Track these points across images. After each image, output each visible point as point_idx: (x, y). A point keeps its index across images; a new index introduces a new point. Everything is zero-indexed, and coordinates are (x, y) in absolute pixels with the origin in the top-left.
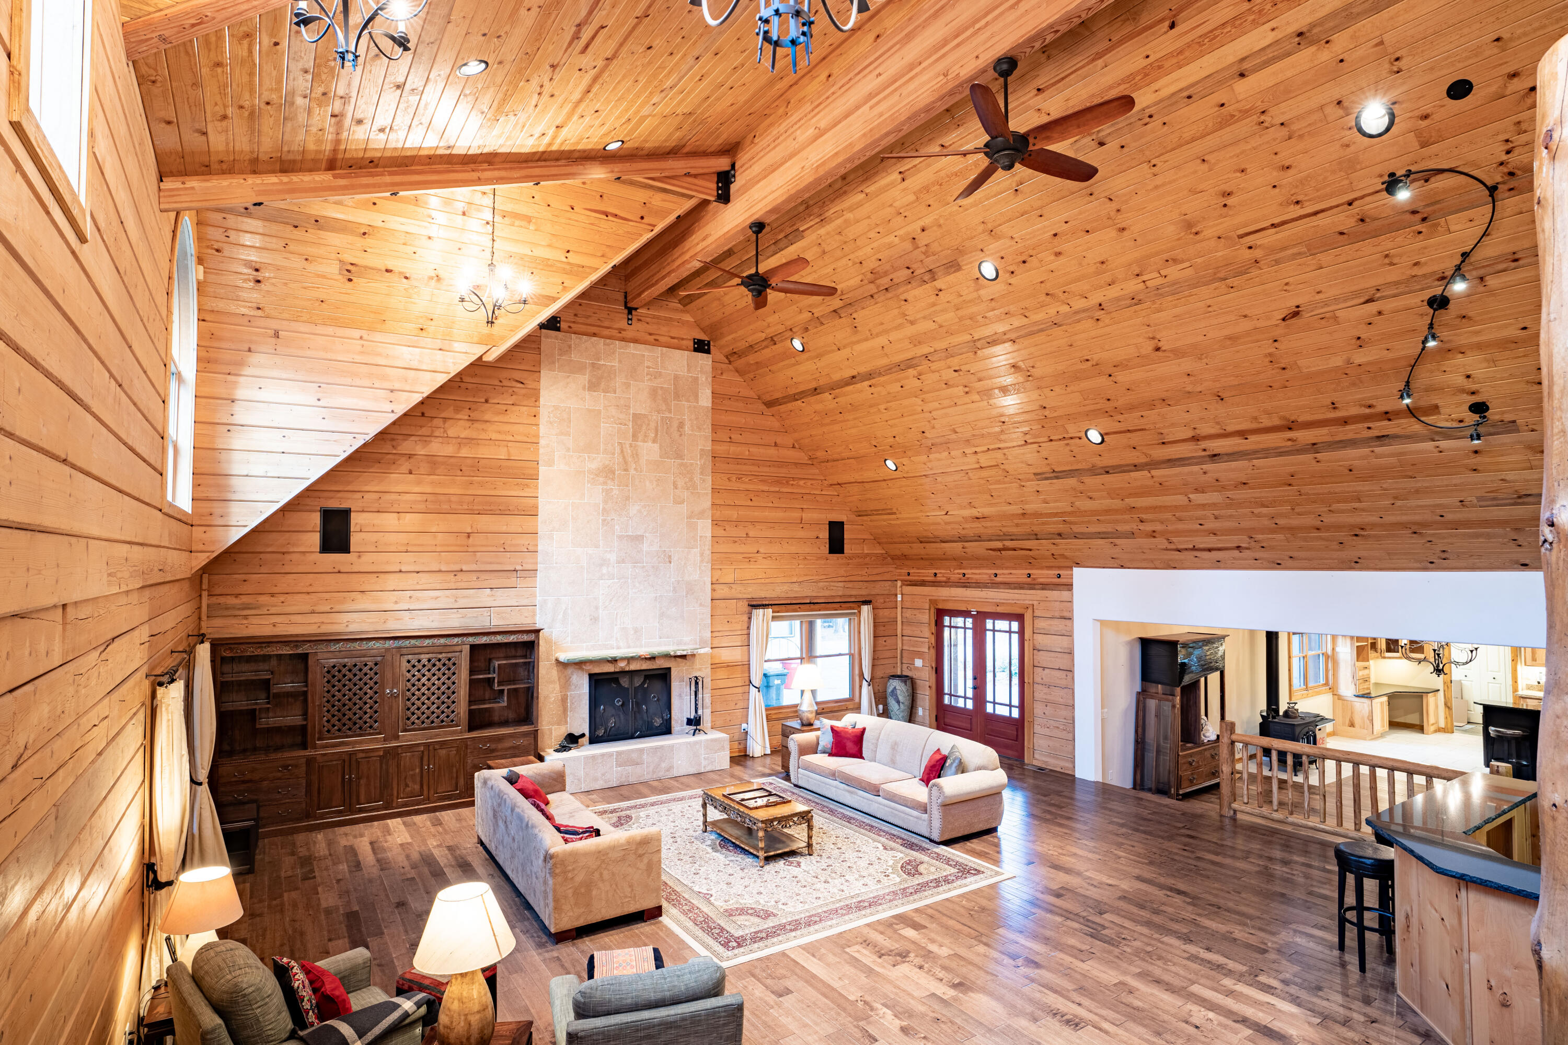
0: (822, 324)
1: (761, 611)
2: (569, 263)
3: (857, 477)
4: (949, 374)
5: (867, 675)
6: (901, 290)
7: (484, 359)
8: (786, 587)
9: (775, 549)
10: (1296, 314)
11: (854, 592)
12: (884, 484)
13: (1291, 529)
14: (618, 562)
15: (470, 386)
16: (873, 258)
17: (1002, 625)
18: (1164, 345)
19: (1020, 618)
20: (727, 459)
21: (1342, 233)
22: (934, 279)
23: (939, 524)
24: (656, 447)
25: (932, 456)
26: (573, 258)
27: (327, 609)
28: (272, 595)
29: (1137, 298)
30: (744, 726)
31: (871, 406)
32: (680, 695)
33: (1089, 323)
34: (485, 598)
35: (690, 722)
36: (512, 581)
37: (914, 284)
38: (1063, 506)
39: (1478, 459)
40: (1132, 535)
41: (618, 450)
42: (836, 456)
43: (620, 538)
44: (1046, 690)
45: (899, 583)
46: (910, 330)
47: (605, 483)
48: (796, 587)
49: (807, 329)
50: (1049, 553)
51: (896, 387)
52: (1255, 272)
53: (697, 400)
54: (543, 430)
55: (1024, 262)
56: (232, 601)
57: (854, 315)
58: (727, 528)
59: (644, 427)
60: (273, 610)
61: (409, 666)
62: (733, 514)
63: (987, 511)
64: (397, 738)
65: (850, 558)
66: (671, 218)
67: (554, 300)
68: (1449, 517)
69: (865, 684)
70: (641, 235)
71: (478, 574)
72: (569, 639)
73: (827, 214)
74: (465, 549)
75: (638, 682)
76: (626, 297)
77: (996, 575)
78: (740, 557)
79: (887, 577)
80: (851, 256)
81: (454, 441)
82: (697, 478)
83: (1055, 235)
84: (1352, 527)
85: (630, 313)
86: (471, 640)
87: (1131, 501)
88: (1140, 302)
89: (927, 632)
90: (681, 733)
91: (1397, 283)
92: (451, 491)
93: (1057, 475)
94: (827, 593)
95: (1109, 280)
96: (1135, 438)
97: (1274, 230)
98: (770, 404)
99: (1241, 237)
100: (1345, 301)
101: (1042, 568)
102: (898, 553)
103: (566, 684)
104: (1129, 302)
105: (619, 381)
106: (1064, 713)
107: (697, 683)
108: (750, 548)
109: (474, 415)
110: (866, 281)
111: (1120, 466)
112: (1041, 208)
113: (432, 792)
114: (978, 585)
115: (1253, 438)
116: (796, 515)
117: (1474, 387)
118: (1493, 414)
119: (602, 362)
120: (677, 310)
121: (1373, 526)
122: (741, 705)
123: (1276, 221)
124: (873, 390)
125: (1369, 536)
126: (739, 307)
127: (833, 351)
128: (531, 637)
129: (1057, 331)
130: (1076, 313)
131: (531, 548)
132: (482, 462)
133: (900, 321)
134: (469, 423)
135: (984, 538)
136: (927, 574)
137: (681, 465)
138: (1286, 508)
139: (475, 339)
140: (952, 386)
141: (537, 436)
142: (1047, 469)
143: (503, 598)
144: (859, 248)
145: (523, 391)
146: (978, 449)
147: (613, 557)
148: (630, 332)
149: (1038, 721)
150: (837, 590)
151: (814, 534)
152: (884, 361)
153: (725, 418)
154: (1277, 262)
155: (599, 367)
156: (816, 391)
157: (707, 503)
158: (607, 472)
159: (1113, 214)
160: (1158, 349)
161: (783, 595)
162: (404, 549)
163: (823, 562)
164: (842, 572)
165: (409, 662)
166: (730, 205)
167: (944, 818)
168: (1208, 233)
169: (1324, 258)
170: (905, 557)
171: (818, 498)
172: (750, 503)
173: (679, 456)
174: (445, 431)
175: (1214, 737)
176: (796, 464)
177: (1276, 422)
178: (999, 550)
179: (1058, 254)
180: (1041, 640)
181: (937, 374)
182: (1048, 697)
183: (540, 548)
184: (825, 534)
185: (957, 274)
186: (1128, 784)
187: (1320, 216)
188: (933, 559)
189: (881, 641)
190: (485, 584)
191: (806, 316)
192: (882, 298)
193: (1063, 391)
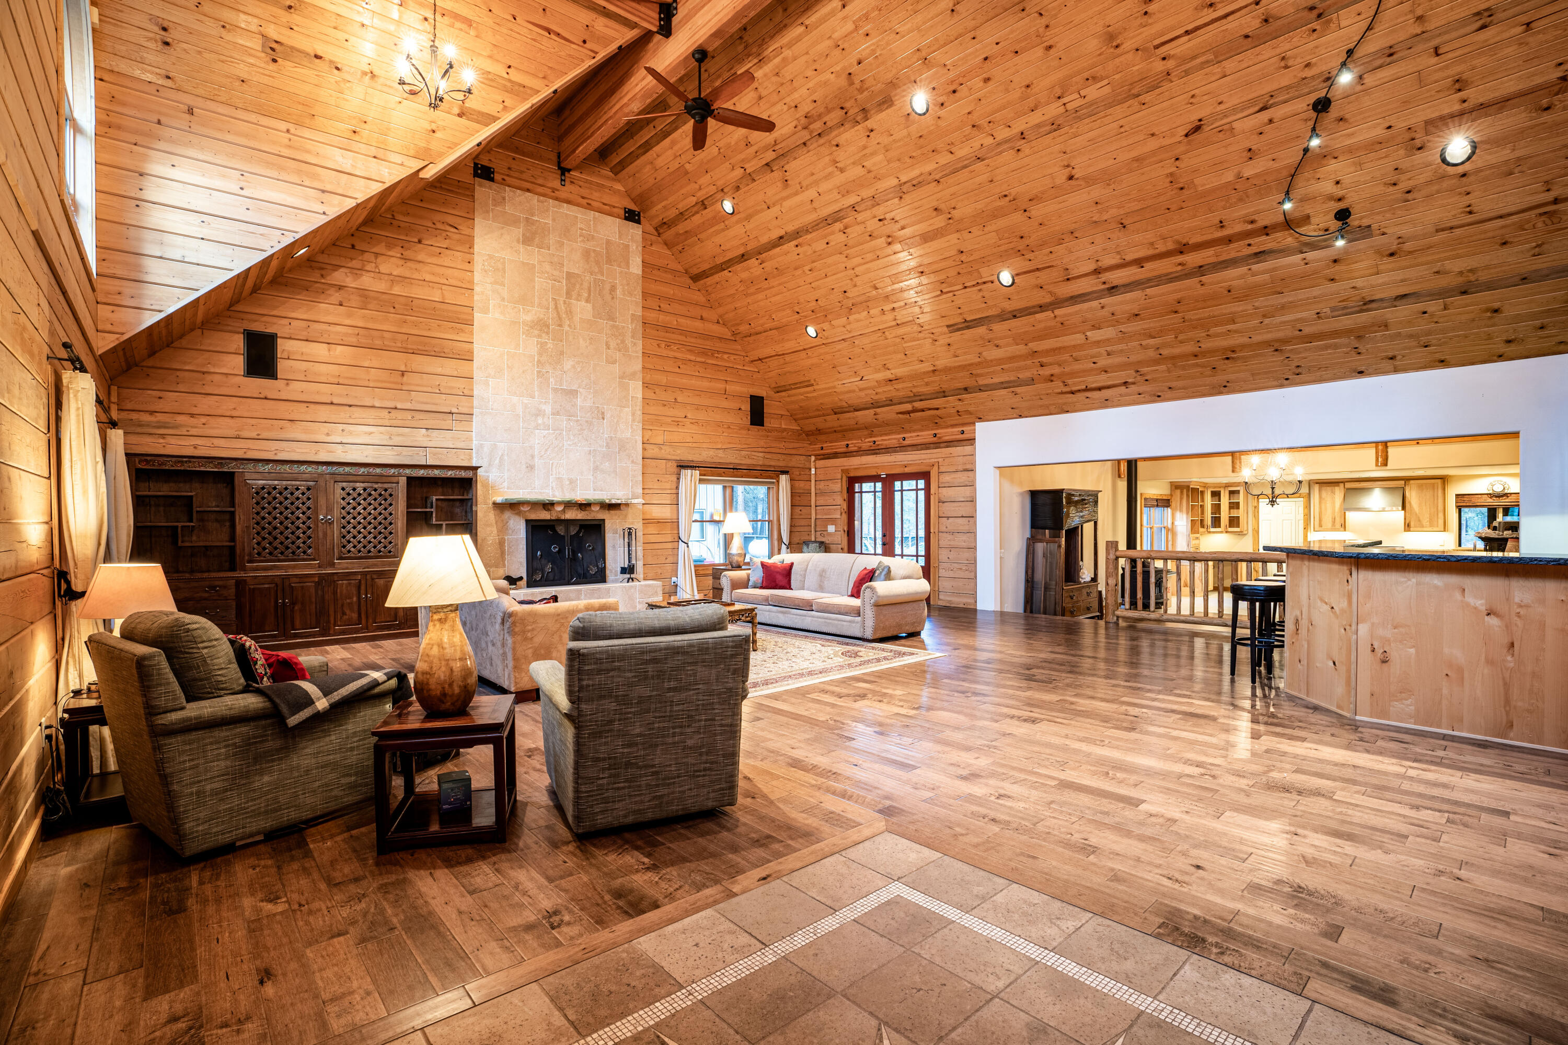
0: (754, 180)
1: (689, 471)
2: (510, 81)
3: (779, 349)
4: (873, 225)
5: (785, 539)
6: (834, 134)
7: (422, 175)
8: (712, 453)
9: (701, 416)
10: (1197, 129)
11: (772, 463)
12: (803, 354)
13: (1173, 358)
14: (553, 414)
15: (402, 224)
16: (809, 100)
17: (909, 484)
18: (1078, 173)
19: (925, 475)
20: (657, 326)
21: (1247, 37)
22: (866, 119)
23: (854, 391)
24: (589, 306)
25: (851, 318)
26: (515, 76)
27: (254, 435)
28: (192, 415)
29: (1057, 123)
30: (674, 579)
31: (796, 269)
32: (614, 547)
33: (1009, 155)
34: (420, 437)
35: (624, 570)
36: (447, 423)
37: (847, 126)
38: (972, 358)
39: (1338, 267)
40: (1032, 381)
41: (552, 305)
42: (759, 329)
43: (555, 390)
44: (949, 537)
45: (813, 458)
46: (839, 179)
47: (539, 336)
48: (721, 454)
49: (738, 188)
50: (954, 411)
51: (820, 245)
52: (1166, 86)
53: (628, 265)
54: (477, 277)
55: (954, 92)
56: (146, 418)
57: (786, 168)
58: (657, 391)
59: (578, 286)
60: (194, 432)
61: (343, 494)
62: (663, 379)
63: (900, 371)
64: (332, 565)
65: (769, 431)
66: (613, 48)
67: (495, 119)
68: (1307, 330)
69: (784, 547)
70: (583, 61)
71: (413, 413)
72: (505, 484)
73: (766, 53)
74: (399, 387)
75: (573, 531)
76: (559, 157)
77: (904, 439)
78: (669, 420)
79: (801, 451)
80: (787, 100)
81: (386, 277)
82: (629, 341)
83: (986, 59)
84: (1225, 349)
85: (563, 174)
86: (408, 472)
87: (1033, 346)
88: (1059, 127)
89: (840, 501)
90: (615, 581)
91: (1288, 87)
92: (385, 328)
93: (968, 325)
94: (749, 462)
95: (1032, 105)
96: (1043, 277)
97: (1186, 38)
98: (696, 278)
99: (1156, 47)
100: (1242, 110)
101: (947, 427)
102: (813, 428)
103: (503, 529)
104: (1048, 128)
105: (552, 239)
106: (966, 554)
107: (630, 534)
108: (679, 412)
109: (407, 254)
110: (799, 128)
111: (1026, 309)
112: (975, 29)
113: (370, 621)
114: (888, 450)
115: (1148, 266)
116: (721, 386)
117: (1340, 193)
118: (1354, 221)
119: (536, 218)
120: (608, 178)
121: (1243, 347)
122: (670, 559)
123: (1190, 27)
124: (799, 250)
125: (1238, 358)
126: (670, 170)
127: (762, 211)
128: (469, 474)
129: (980, 165)
130: (999, 144)
131: (466, 392)
132: (415, 301)
133: (830, 169)
134: (402, 262)
135: (895, 401)
136: (840, 446)
137: (613, 326)
138: (1170, 338)
139: (412, 153)
140: (876, 238)
141: (472, 282)
142: (959, 320)
143: (439, 439)
144: (795, 90)
145: (457, 237)
146: (895, 305)
147: (548, 409)
148: (564, 192)
149: (942, 565)
150: (758, 459)
151: (737, 406)
152: (813, 217)
153: (654, 288)
154: (1187, 73)
155: (533, 223)
156: (743, 257)
157: (637, 365)
158: (541, 326)
159: (1042, 30)
160: (1071, 178)
161: (709, 460)
162: (336, 381)
163: (745, 432)
164: (762, 443)
165: (343, 489)
166: (671, 38)
167: (877, 617)
168: (1128, 45)
169: (1229, 65)
170: (819, 431)
171: (741, 372)
172: (677, 370)
173: (611, 318)
174: (377, 267)
175: (1088, 579)
176: (720, 338)
177: (1170, 246)
178: (909, 412)
179: (987, 80)
180: (946, 493)
181: (862, 226)
182: (952, 543)
183: (475, 393)
184: (746, 407)
185: (889, 111)
186: (1020, 610)
187: (1230, 18)
188: (846, 431)
189: (797, 510)
190: (421, 424)
191: (739, 172)
192: (815, 145)
193: (981, 233)
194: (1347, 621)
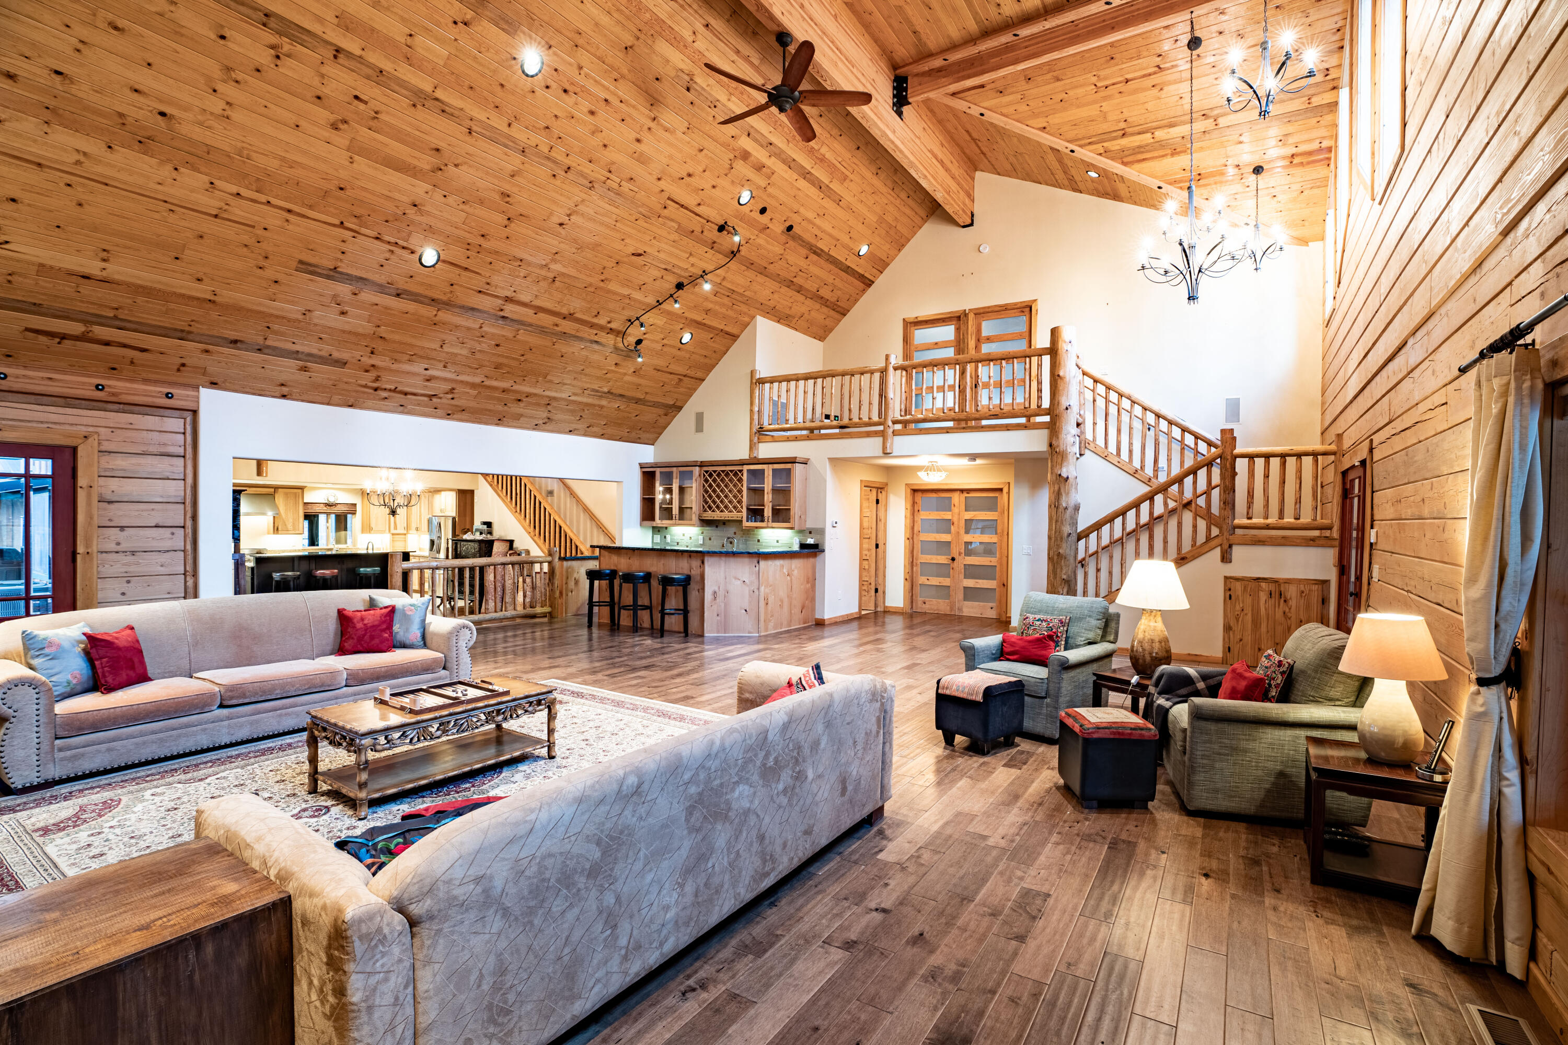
10: (640, 255)
18: (568, 225)
33: (545, 171)
38: (292, 311)
40: (343, 364)
50: (169, 360)
55: (565, 91)
63: (128, 274)
83: (606, 100)
84: (524, 394)
93: (334, 275)
96: (462, 277)
97: (680, 208)
99: (669, 199)
104: (585, 182)
106: (167, 585)
111: (419, 295)
112: (623, 77)
115: (541, 315)
121: (534, 396)
123: (684, 204)
125: (525, 403)
129: (519, 157)
130: (547, 158)
135: (48, 309)
140: (323, 106)
154: (665, 224)
160: (561, 224)
169: (677, 237)
177: (563, 310)
180: (122, 487)
181: (319, 78)
193: (455, 205)
194: (755, 587)
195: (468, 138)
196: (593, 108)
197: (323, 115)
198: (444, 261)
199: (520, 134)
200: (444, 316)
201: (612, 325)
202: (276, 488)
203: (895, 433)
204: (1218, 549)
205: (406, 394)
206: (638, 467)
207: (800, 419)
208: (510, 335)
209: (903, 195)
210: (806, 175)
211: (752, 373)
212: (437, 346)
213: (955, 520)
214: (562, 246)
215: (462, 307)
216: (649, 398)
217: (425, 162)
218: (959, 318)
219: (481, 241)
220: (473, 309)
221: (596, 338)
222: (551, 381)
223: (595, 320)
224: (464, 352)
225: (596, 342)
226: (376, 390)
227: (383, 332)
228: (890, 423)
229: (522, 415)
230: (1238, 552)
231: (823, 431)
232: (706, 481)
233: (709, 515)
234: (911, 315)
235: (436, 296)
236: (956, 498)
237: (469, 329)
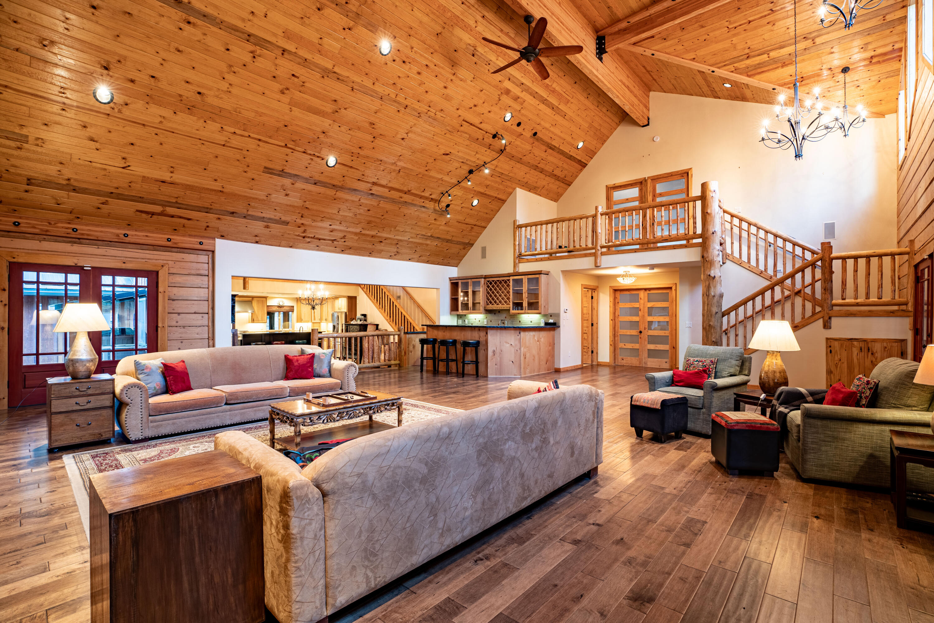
4: (284, 73)
10: (447, 155)
22: (353, 20)
33: (394, 110)
37: (339, 9)
38: (261, 195)
40: (287, 223)
44: (180, 330)
50: (202, 224)
55: (404, 62)
63: (183, 179)
77: (127, 235)
83: (427, 66)
84: (383, 238)
93: (283, 174)
96: (349, 172)
97: (470, 125)
99: (464, 120)
100: (459, 159)
101: (185, 235)
111: (326, 183)
112: (436, 51)
114: (95, 242)
115: (392, 192)
121: (389, 239)
125: (384, 243)
129: (379, 102)
135: (146, 199)
140: (276, 81)
142: (278, 168)
152: (238, 22)
154: (461, 136)
160: (403, 139)
177: (405, 189)
178: (153, 214)
179: (419, 73)
180: (179, 292)
181: (274, 66)
193: (345, 131)
194: (518, 348)
195: (351, 93)
196: (420, 70)
197: (277, 86)
198: (339, 163)
199: (379, 89)
200: (340, 194)
201: (433, 197)
202: (253, 297)
203: (602, 254)
204: (821, 320)
205: (320, 240)
206: (448, 280)
207: (544, 249)
208: (375, 204)
209: (604, 110)
210: (544, 101)
211: (515, 222)
212: (336, 212)
213: (642, 308)
214: (404, 151)
215: (349, 189)
216: (454, 239)
217: (329, 108)
218: (641, 183)
219: (359, 151)
220: (355, 190)
221: (423, 204)
222: (398, 230)
223: (423, 194)
224: (351, 215)
225: (424, 207)
226: (304, 237)
227: (307, 204)
228: (599, 248)
229: (382, 251)
230: (835, 321)
231: (558, 255)
232: (488, 287)
233: (490, 307)
234: (611, 183)
235: (335, 183)
236: (642, 294)
237: (353, 201)
